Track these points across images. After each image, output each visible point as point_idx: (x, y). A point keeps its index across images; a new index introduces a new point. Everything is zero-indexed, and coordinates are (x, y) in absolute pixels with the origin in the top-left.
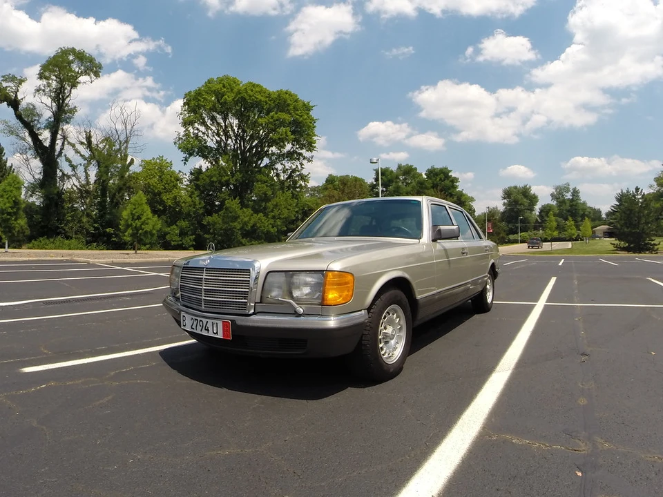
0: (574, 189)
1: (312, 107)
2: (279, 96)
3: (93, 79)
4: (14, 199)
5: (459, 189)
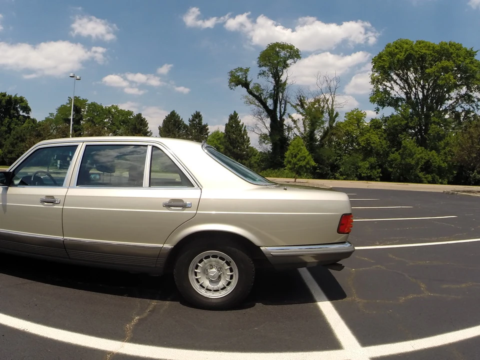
1: (476, 52)
3: (295, 60)
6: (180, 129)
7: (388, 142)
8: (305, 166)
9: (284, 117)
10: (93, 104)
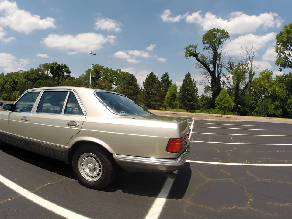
3: (226, 39)
4: (172, 93)
6: (156, 83)
7: (288, 91)
8: (228, 107)
9: (221, 76)
10: (107, 69)
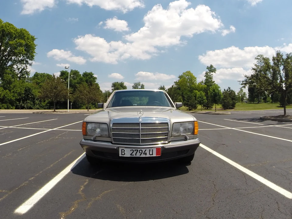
0: (142, 85)
1: (35, 39)
2: (21, 31)
5: (97, 82)
